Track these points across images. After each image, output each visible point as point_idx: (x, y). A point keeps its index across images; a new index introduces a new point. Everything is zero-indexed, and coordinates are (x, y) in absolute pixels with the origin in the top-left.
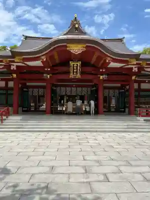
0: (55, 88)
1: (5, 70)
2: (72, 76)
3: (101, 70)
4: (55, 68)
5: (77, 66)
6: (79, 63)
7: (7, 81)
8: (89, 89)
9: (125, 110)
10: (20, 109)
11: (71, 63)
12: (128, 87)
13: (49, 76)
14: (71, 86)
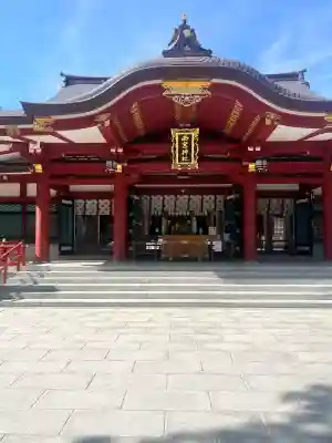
0: (136, 197)
1: (17, 154)
2: (176, 165)
3: (250, 149)
4: (135, 146)
5: (190, 141)
6: (195, 133)
7: (23, 181)
8: (220, 198)
9: (311, 249)
10: (54, 249)
11: (175, 133)
12: (318, 191)
13: (119, 167)
14: (176, 192)
